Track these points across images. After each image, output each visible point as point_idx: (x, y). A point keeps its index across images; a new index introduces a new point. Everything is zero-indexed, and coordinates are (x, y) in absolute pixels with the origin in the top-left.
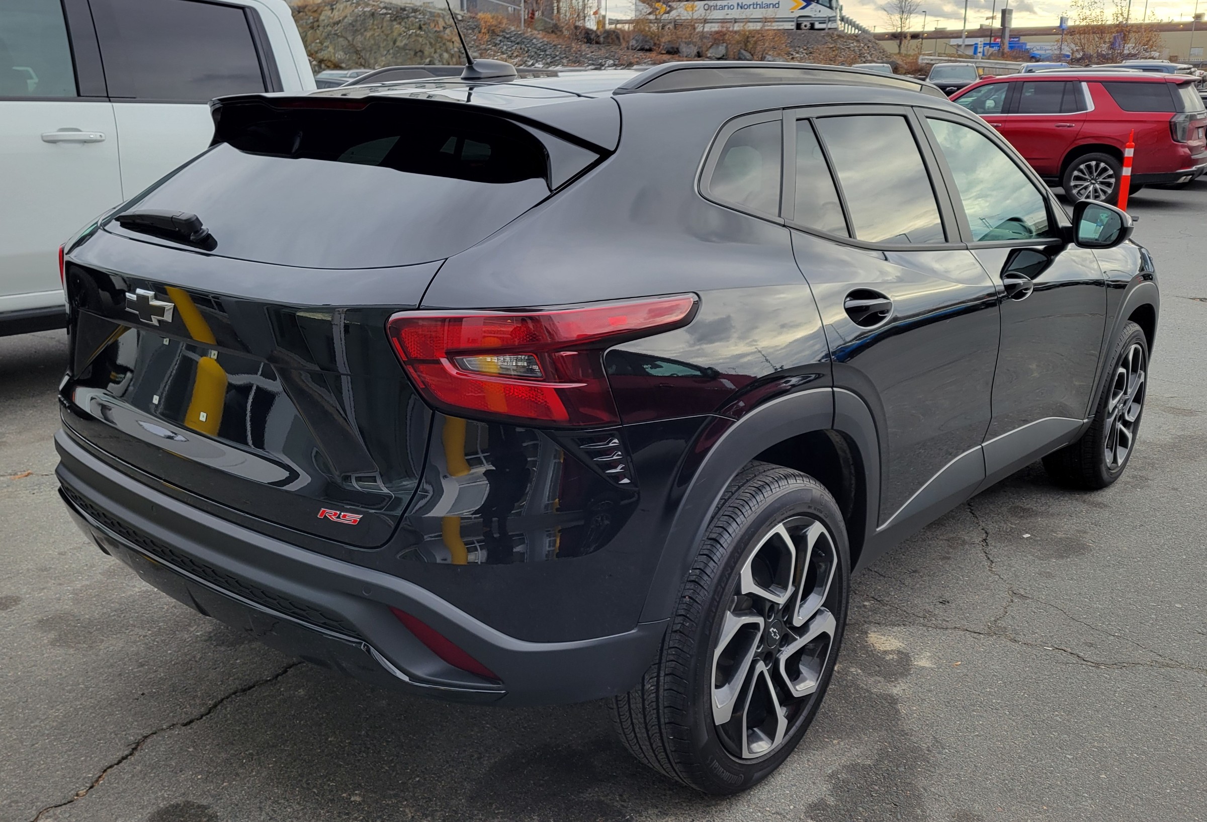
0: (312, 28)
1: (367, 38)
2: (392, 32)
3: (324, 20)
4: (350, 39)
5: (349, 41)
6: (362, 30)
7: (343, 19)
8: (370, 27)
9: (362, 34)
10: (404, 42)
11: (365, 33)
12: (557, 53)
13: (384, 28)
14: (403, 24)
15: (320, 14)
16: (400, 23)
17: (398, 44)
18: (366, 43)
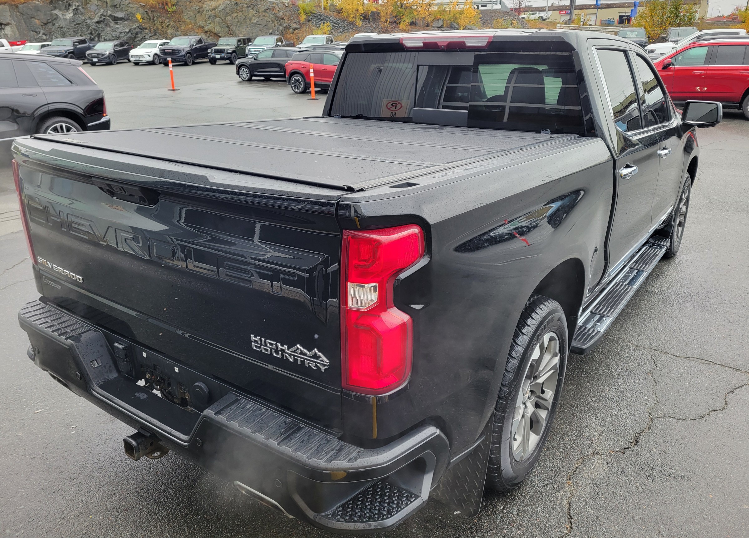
0: (199, 12)
1: (234, 18)
2: (248, 14)
3: (206, 7)
4: (223, 18)
5: (222, 20)
6: (230, 13)
7: (218, 6)
8: (235, 11)
9: (230, 15)
10: (256, 20)
11: (233, 15)
12: (346, 26)
13: (243, 12)
14: (255, 9)
15: (203, 3)
16: (253, 9)
17: (253, 21)
18: (233, 21)
